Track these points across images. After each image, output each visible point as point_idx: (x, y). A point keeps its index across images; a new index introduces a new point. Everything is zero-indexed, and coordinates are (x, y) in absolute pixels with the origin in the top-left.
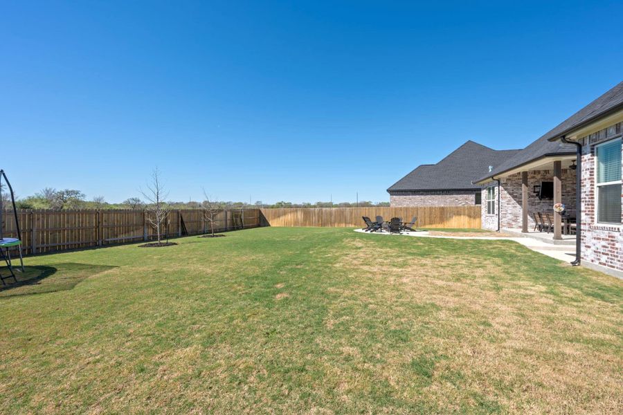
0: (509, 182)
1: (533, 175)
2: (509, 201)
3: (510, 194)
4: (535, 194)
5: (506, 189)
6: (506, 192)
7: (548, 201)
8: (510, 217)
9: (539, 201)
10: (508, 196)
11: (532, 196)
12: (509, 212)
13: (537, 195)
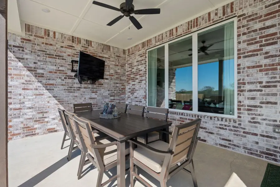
0: (28, 46)
1: (70, 43)
2: (28, 82)
3: (30, 69)
4: (73, 74)
5: (20, 59)
6: (20, 64)
7: (90, 86)
8: (30, 114)
9: (79, 85)
10: (26, 72)
11: (70, 77)
12: (28, 104)
13: (76, 76)
